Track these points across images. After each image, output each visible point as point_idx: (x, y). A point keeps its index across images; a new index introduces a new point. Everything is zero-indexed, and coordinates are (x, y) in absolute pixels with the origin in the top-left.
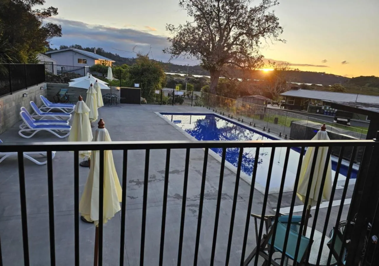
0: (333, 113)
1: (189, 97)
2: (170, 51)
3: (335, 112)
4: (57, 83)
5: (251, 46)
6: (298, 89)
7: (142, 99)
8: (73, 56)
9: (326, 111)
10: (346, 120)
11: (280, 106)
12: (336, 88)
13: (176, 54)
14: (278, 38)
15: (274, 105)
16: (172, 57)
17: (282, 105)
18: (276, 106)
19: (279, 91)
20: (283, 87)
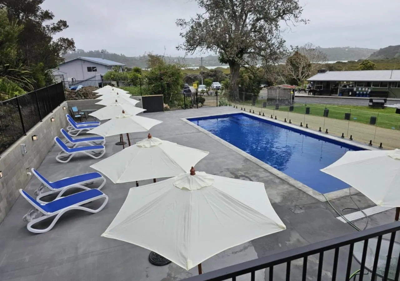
0: (366, 94)
1: (208, 94)
2: (184, 47)
3: (368, 93)
4: (77, 99)
5: (270, 31)
6: (325, 72)
7: (165, 105)
8: (82, 65)
9: (358, 92)
10: (383, 101)
11: (307, 92)
12: (365, 65)
13: (191, 50)
14: (300, 19)
15: (301, 92)
16: (187, 53)
17: (310, 92)
18: (302, 93)
19: (305, 75)
20: (308, 71)
